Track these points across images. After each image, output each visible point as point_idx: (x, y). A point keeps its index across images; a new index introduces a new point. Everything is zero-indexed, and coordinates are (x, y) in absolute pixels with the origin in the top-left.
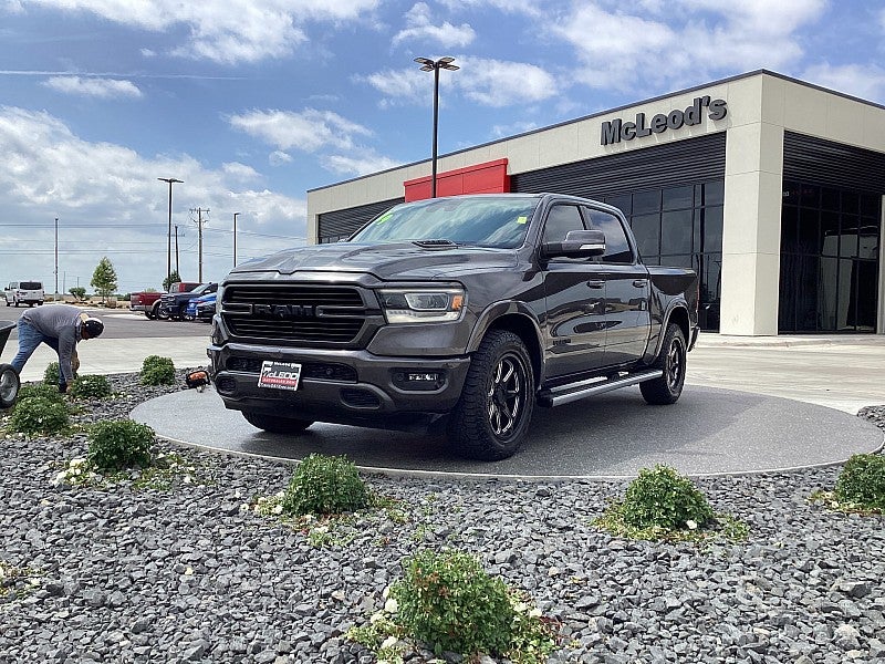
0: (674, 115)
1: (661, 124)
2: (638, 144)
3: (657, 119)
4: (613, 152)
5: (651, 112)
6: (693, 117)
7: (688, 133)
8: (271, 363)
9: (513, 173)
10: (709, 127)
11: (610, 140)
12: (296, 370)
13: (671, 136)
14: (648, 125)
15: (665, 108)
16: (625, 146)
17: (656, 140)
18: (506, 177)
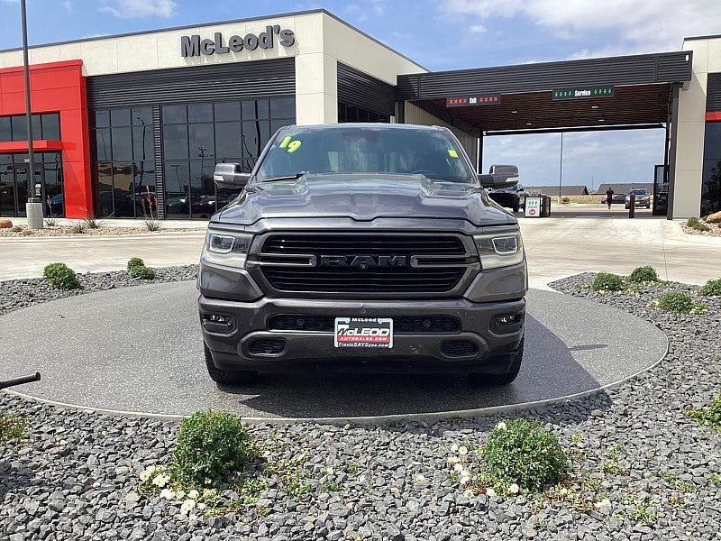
0: (250, 38)
1: (237, 44)
2: (217, 59)
3: (234, 39)
4: (193, 64)
5: (228, 32)
6: (266, 41)
7: (262, 55)
8: (347, 320)
9: (89, 75)
10: (281, 52)
11: (190, 52)
12: (386, 325)
13: (247, 56)
14: (226, 43)
15: (242, 30)
16: (204, 60)
17: (234, 58)
18: (82, 77)
